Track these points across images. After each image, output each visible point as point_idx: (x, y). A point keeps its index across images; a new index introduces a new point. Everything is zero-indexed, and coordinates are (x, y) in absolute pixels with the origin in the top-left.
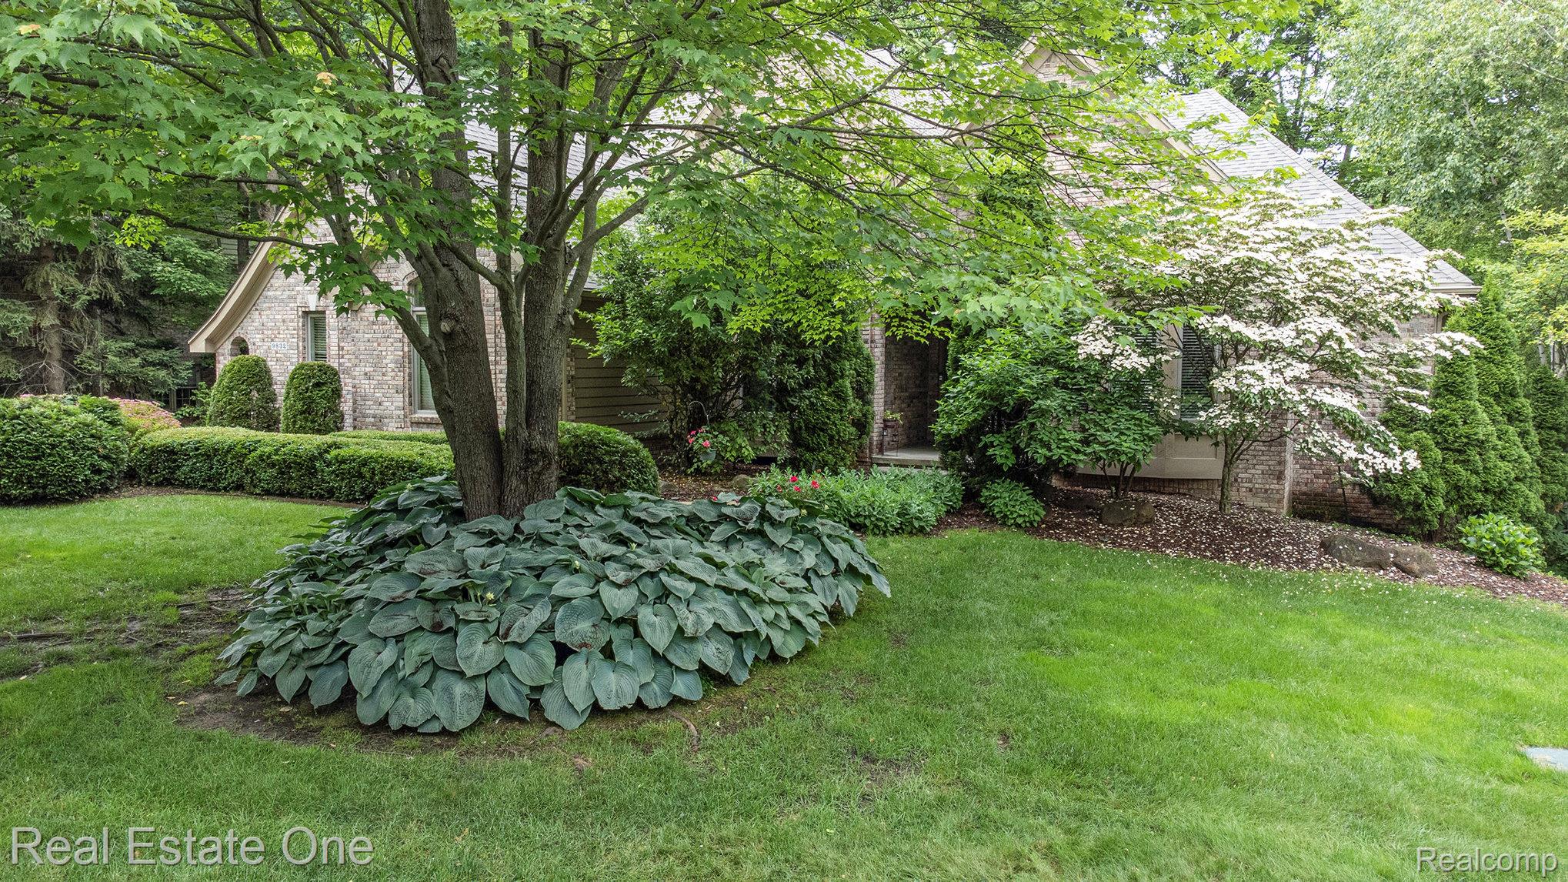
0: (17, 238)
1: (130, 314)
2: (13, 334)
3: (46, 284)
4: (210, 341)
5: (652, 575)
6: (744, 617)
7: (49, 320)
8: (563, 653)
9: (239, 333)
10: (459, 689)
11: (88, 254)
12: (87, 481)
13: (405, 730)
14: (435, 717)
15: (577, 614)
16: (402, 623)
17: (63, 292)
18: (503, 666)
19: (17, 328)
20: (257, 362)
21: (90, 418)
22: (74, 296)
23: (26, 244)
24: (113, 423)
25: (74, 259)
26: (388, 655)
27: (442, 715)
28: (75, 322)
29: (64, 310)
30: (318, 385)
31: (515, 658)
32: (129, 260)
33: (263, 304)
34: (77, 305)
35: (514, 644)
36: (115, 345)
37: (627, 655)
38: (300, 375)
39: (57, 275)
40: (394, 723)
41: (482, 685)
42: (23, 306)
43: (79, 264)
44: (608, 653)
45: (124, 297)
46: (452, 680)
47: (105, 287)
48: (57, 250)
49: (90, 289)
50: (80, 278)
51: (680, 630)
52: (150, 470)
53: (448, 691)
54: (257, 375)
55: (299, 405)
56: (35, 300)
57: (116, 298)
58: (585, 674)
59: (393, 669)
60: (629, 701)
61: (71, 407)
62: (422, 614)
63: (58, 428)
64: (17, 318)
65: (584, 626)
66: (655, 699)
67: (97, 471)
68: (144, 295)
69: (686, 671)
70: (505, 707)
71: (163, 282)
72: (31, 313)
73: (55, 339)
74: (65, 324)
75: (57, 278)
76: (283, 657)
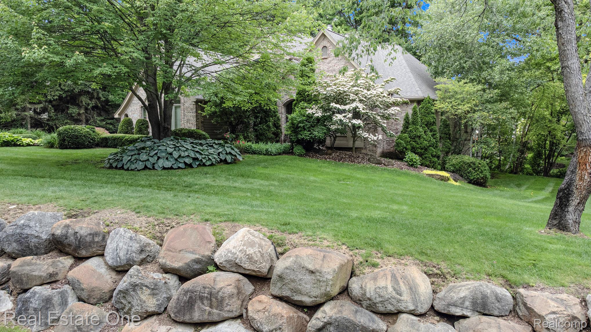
0: (74, 89)
1: (103, 110)
2: (73, 115)
3: (82, 102)
4: (119, 115)
5: (178, 147)
6: (195, 155)
7: (82, 111)
8: (159, 158)
9: (126, 112)
10: (141, 163)
11: (92, 93)
12: (88, 145)
13: (132, 170)
14: (136, 168)
15: (162, 152)
16: (133, 153)
17: (86, 104)
18: (148, 160)
19: (74, 114)
20: (129, 119)
21: (88, 130)
22: (88, 105)
23: (77, 90)
24: (94, 132)
25: (89, 95)
26: (130, 158)
27: (138, 167)
28: (89, 112)
29: (86, 109)
30: (142, 124)
31: (150, 159)
32: (103, 95)
33: (132, 105)
34: (89, 107)
35: (150, 156)
36: (99, 118)
37: (170, 159)
38: (139, 121)
39: (84, 99)
40: (130, 169)
41: (144, 163)
42: (76, 107)
43: (90, 96)
44: (167, 159)
45: (102, 105)
46: (139, 162)
47: (96, 102)
48: (84, 92)
49: (93, 103)
50: (90, 100)
51: (180, 155)
52: (101, 143)
53: (139, 163)
54: (129, 122)
55: (138, 129)
56: (79, 107)
57: (99, 105)
58: (162, 162)
59: (130, 159)
60: (170, 166)
61: (85, 128)
62: (136, 152)
63: (81, 132)
64: (74, 110)
65: (164, 154)
66: (175, 166)
67: (90, 142)
68: (107, 105)
69: (181, 163)
70: (148, 167)
71: (111, 101)
72: (78, 109)
73: (84, 117)
74: (86, 112)
75: (84, 100)
76: (114, 160)
